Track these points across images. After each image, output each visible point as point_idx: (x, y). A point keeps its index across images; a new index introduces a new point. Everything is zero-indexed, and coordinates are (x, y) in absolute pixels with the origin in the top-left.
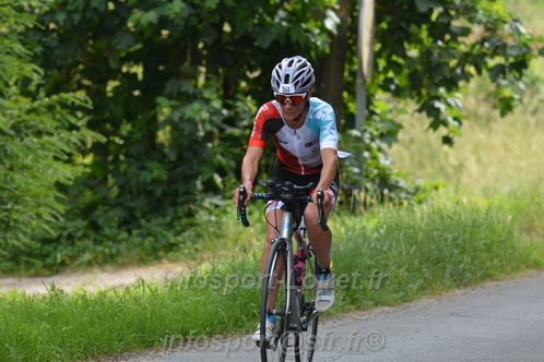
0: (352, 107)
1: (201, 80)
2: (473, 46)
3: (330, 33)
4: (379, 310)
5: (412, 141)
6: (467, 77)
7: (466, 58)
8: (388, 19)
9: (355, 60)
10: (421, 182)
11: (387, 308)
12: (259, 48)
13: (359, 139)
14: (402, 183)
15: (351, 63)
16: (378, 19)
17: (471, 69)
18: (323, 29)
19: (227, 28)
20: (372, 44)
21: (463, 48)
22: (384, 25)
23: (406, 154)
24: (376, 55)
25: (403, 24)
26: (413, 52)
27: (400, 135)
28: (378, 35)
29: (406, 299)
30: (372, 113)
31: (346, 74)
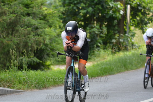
0: (126, 30)
1: (95, 25)
2: (150, 17)
3: (121, 15)
4: (132, 71)
5: (139, 36)
6: (149, 23)
7: (149, 19)
8: (133, 11)
9: (126, 20)
10: (140, 45)
11: (133, 70)
12: (107, 18)
13: (127, 36)
14: (137, 45)
15: (126, 21)
16: (131, 11)
17: (150, 22)
18: (120, 14)
19: (100, 14)
20: (130, 17)
21: (148, 17)
22: (132, 13)
23: (137, 39)
24: (131, 19)
25: (136, 13)
26: (138, 18)
27: (136, 35)
28: (131, 15)
29: (137, 68)
30: (130, 30)
31: (125, 23)
